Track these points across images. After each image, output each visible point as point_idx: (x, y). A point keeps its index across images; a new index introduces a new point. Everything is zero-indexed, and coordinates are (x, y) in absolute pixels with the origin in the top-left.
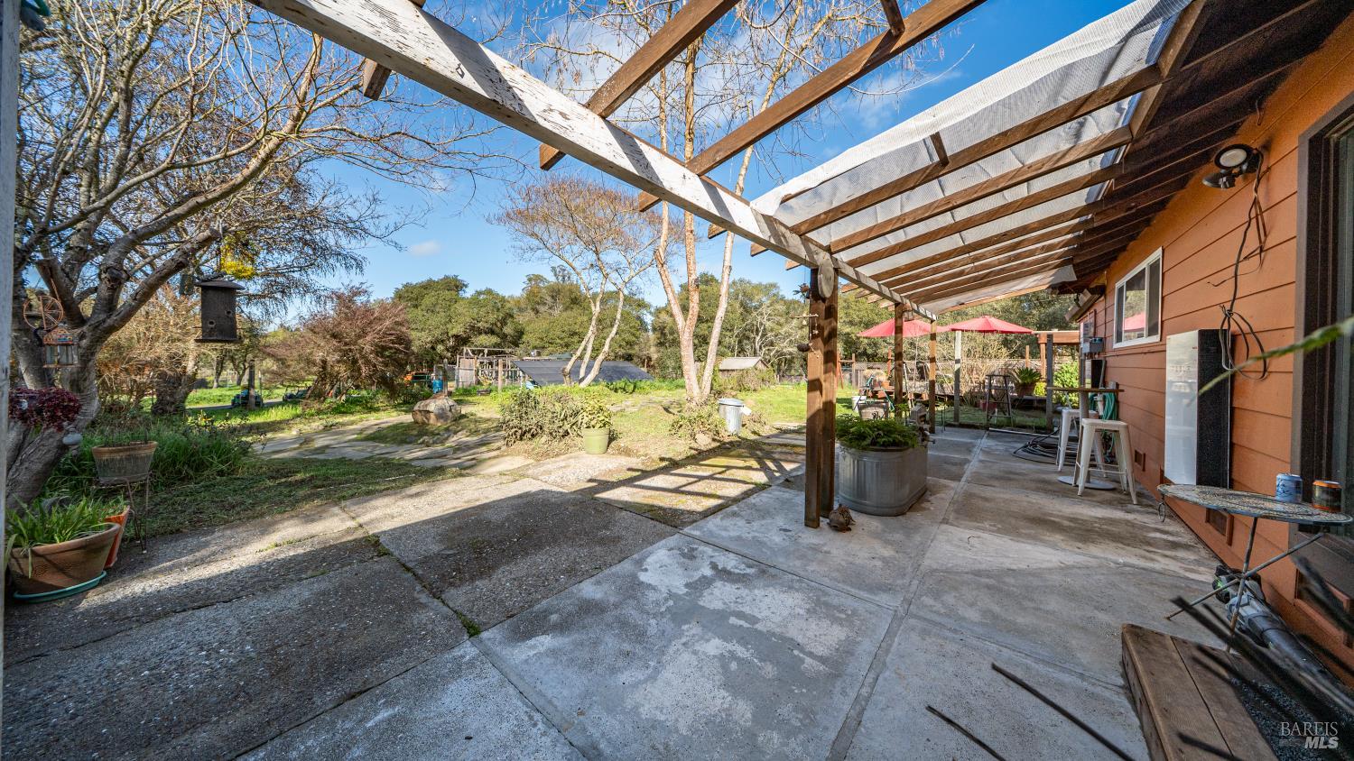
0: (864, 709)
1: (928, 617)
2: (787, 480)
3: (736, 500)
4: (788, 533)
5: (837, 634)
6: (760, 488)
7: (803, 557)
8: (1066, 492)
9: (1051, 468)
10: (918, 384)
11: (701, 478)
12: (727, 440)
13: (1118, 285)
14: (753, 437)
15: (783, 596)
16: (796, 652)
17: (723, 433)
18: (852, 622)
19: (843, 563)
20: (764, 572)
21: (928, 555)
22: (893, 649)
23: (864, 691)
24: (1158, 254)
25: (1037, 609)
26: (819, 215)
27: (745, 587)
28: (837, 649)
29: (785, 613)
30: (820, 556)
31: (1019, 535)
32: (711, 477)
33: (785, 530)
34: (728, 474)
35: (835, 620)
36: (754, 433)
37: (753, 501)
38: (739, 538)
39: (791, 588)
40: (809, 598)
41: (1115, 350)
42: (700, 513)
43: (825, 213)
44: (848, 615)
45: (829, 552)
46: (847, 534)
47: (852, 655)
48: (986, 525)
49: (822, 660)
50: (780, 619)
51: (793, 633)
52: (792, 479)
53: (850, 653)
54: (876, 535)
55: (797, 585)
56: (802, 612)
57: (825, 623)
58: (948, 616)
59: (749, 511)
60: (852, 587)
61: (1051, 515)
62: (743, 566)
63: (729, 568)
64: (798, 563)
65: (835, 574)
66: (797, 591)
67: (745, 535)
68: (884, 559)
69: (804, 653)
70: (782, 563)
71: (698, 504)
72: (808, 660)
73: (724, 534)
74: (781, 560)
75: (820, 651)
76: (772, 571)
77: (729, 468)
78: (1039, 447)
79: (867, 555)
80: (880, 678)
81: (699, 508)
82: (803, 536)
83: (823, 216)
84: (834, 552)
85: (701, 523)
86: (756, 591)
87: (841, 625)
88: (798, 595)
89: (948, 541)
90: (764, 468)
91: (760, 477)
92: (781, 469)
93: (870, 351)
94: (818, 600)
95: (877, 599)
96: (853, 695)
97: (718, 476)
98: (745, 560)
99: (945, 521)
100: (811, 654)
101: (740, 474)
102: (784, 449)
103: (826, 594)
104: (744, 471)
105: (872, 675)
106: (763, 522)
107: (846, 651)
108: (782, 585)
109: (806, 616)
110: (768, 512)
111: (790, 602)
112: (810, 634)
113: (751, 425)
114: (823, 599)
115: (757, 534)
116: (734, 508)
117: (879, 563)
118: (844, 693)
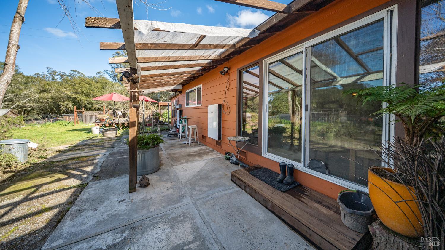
0: (220, 242)
1: (199, 198)
2: (94, 177)
3: (70, 203)
4: (125, 201)
5: (187, 226)
6: (82, 187)
7: (143, 208)
8: (187, 145)
9: (178, 140)
10: (123, 119)
11: (15, 205)
12: (19, 168)
13: (187, 91)
14: (40, 161)
15: (154, 231)
16: (185, 248)
17: (14, 165)
18: (187, 217)
19: (161, 198)
20: (134, 228)
21: (180, 178)
22: (205, 216)
23: (214, 237)
24: (201, 85)
25: (212, 178)
26: (148, 44)
27: (133, 244)
28: (194, 232)
29: (164, 237)
30: (150, 202)
31: (190, 161)
32: (26, 199)
33: (122, 201)
34: (42, 191)
35: (182, 222)
36: (41, 158)
37: (85, 197)
38: (99, 223)
39: (153, 224)
40: (165, 222)
41: (186, 108)
42: (44, 228)
43: (151, 44)
44: (183, 216)
45: (151, 198)
46: (150, 186)
47: (199, 228)
48: (182, 161)
49: (195, 240)
50: (165, 242)
51: (176, 242)
52: (97, 175)
53: (198, 229)
54: (160, 181)
55: (155, 221)
56: (169, 230)
57: (180, 226)
58: (202, 193)
59: (88, 204)
60: (174, 205)
61: (190, 153)
62: (119, 235)
63: (111, 243)
64: (145, 211)
65: (163, 205)
66: (157, 223)
67: (101, 218)
68: (171, 188)
69: (188, 245)
70: (138, 217)
71: (33, 223)
72: (192, 246)
73: (83, 227)
74: (136, 216)
75: (190, 238)
76: (137, 224)
77: (39, 186)
78: (171, 135)
79: (165, 190)
80: (212, 228)
81: (40, 225)
82: (134, 198)
83: (149, 45)
84: (153, 196)
85: (56, 233)
86: (141, 241)
87: (185, 221)
88: (160, 225)
89: (180, 171)
90: (71, 176)
91: (74, 182)
92: (85, 172)
93: (89, 106)
94: (169, 220)
95: (184, 203)
96: (213, 241)
97: (33, 195)
98: (116, 231)
99: (172, 165)
100: (190, 243)
101: (56, 186)
102: (74, 161)
103: (169, 215)
104: (57, 183)
105: (210, 229)
106: (105, 204)
107: (196, 229)
108: (148, 226)
109: (172, 230)
110: (102, 198)
111: (160, 231)
112: (181, 236)
113: (34, 154)
114: (170, 218)
115: (108, 213)
116: (74, 208)
117: (171, 190)
118: (212, 244)
